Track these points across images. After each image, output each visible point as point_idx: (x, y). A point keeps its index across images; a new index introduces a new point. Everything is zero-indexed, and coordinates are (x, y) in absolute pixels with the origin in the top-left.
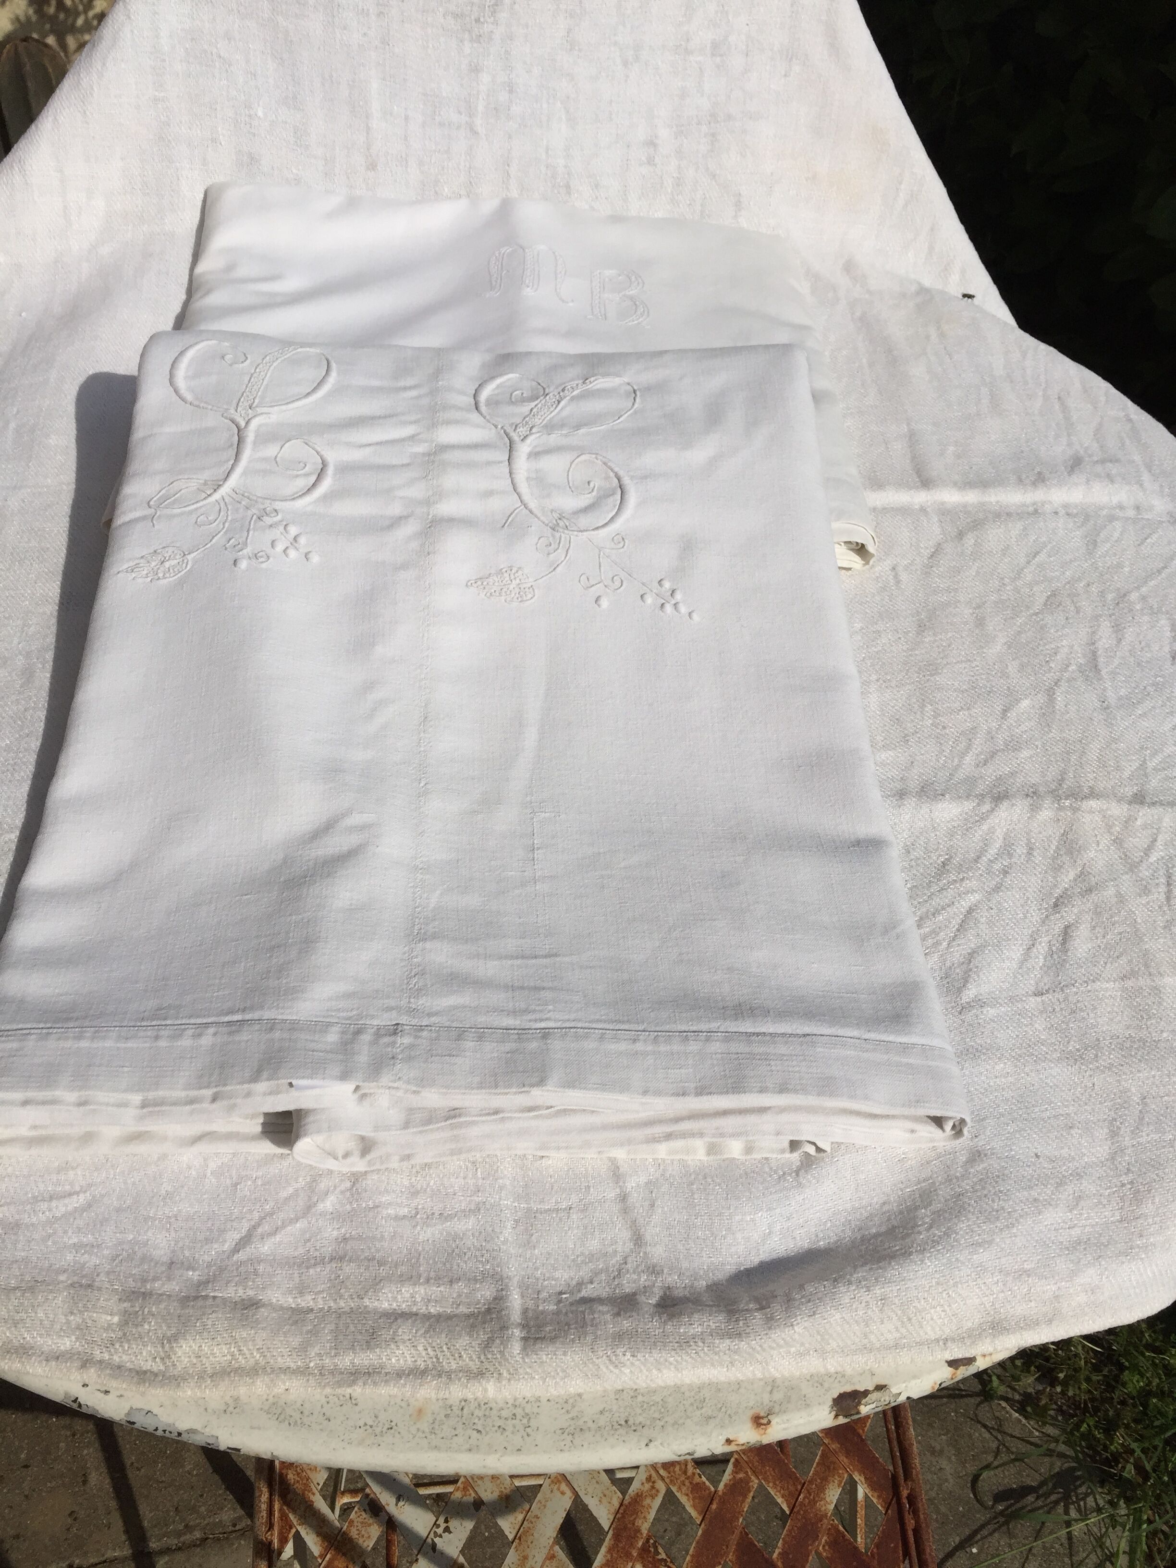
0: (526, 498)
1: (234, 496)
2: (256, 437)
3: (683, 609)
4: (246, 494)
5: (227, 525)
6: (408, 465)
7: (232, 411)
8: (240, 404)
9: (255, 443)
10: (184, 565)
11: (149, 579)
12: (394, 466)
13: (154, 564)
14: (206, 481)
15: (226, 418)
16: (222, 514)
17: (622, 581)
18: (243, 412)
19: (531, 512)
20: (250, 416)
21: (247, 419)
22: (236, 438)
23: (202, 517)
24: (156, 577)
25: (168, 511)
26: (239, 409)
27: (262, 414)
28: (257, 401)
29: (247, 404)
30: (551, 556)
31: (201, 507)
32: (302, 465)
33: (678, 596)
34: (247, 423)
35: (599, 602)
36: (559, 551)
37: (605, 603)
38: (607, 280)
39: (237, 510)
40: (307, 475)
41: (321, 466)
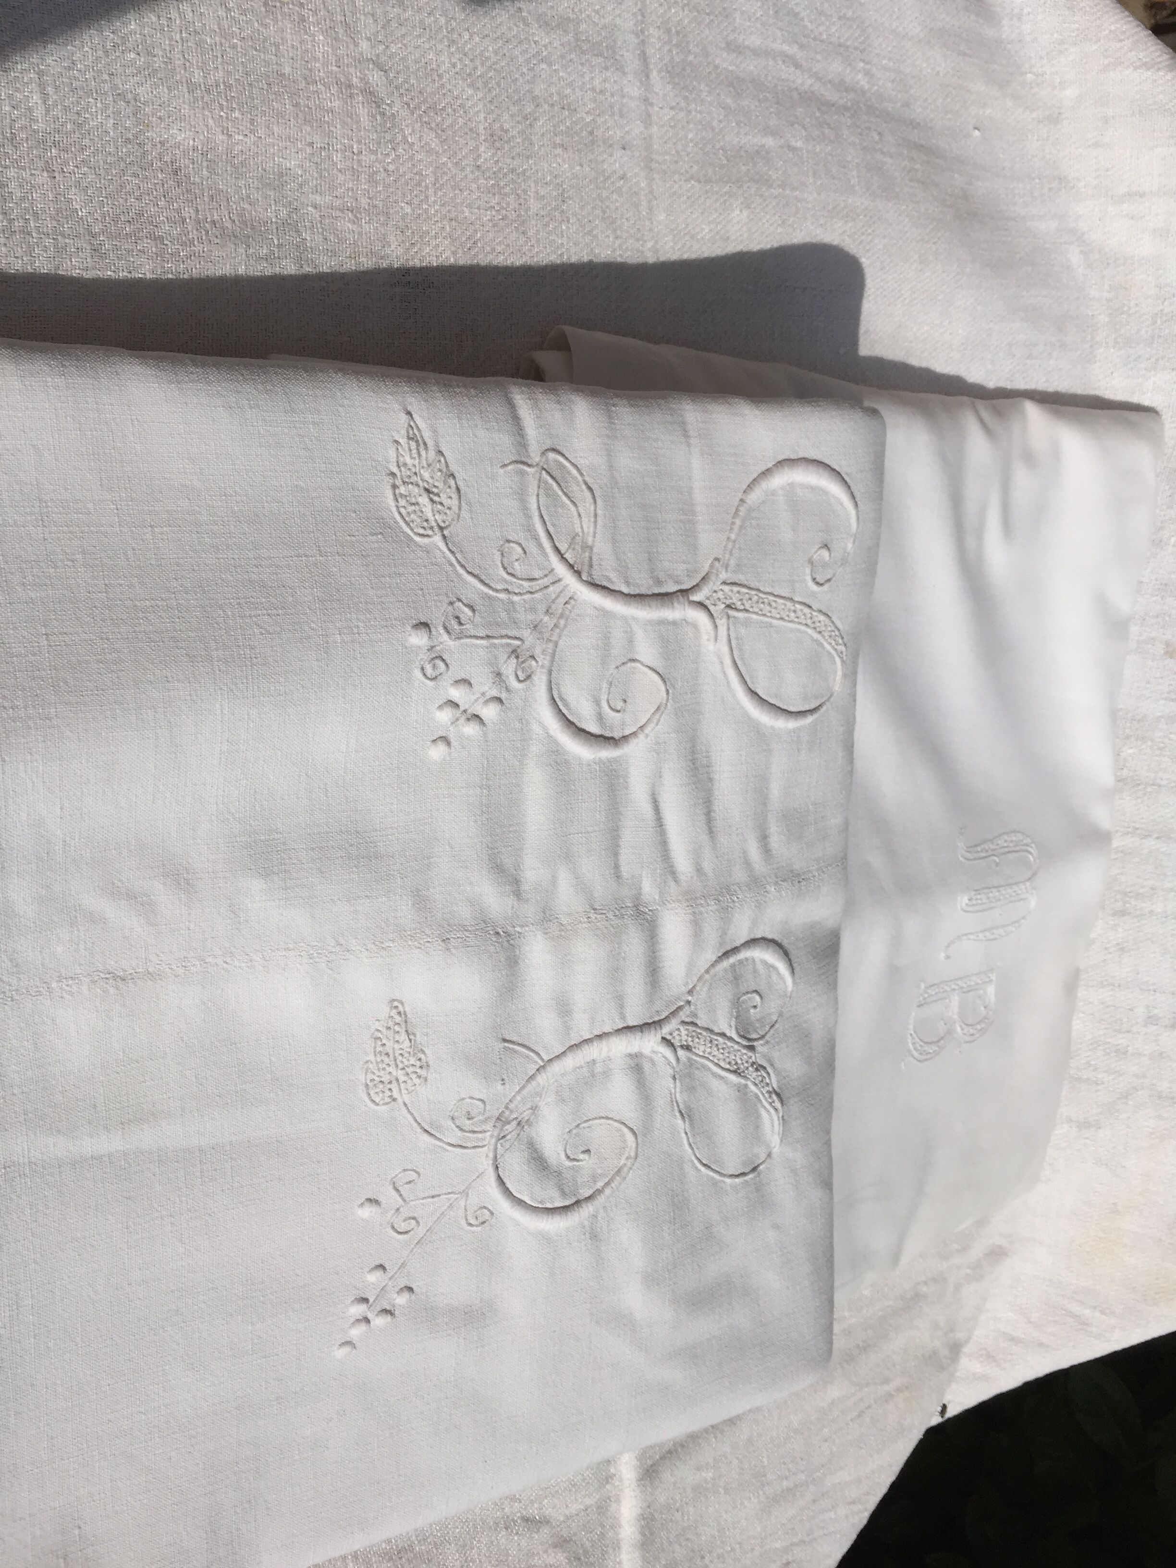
0: (556, 1068)
1: (562, 600)
2: (674, 623)
3: (356, 1333)
4: (562, 622)
5: (502, 596)
6: (618, 876)
7: (723, 576)
8: (735, 589)
9: (662, 622)
10: (422, 531)
11: (395, 470)
12: (616, 855)
13: (426, 475)
14: (591, 548)
15: (712, 566)
16: (526, 584)
17: (406, 1233)
18: (720, 595)
19: (532, 1078)
20: (711, 608)
21: (707, 603)
22: (672, 588)
23: (519, 550)
24: (398, 482)
25: (533, 489)
26: (726, 588)
27: (716, 627)
28: (740, 615)
29: (735, 599)
30: (450, 1123)
31: (540, 545)
32: (619, 705)
33: (379, 1322)
34: (701, 605)
35: (367, 1204)
36: (459, 1133)
37: (367, 1212)
38: (981, 992)
39: (533, 609)
40: (600, 718)
41: (617, 735)
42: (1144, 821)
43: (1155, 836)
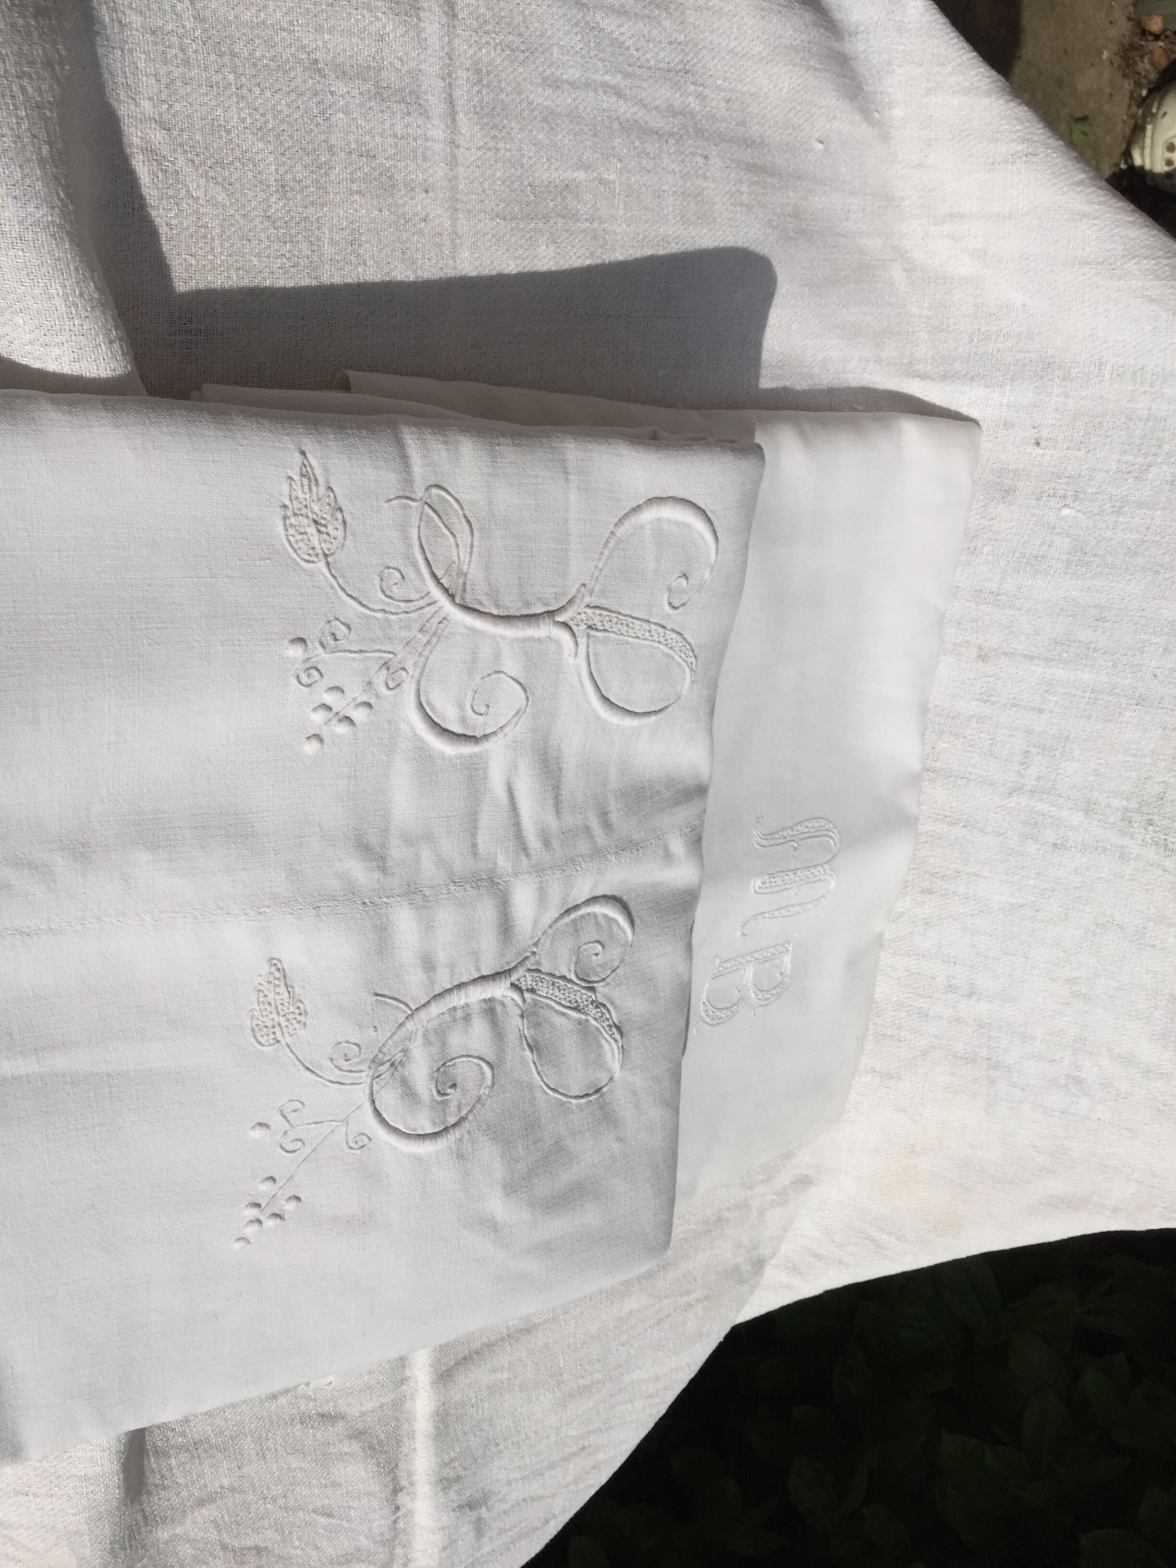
0: (423, 1015)
1: (436, 620)
2: (539, 640)
3: (250, 1231)
4: (435, 639)
5: (379, 615)
7: (587, 600)
8: (598, 612)
9: (526, 640)
10: (308, 558)
11: (287, 503)
13: (316, 508)
14: (466, 575)
15: (577, 591)
16: (402, 605)
17: (294, 1151)
18: (583, 616)
19: (402, 1025)
20: (574, 628)
21: (571, 623)
22: (540, 609)
23: (398, 575)
24: (289, 513)
25: (415, 520)
26: (589, 611)
27: (577, 644)
28: (599, 634)
29: (596, 621)
30: (329, 1063)
31: (418, 571)
32: (482, 709)
33: (270, 1223)
34: (565, 625)
35: (258, 1128)
36: (337, 1072)
37: (258, 1133)
39: (408, 627)
41: (477, 735)
42: (953, 810)
43: (962, 824)
